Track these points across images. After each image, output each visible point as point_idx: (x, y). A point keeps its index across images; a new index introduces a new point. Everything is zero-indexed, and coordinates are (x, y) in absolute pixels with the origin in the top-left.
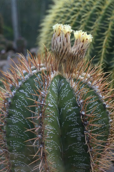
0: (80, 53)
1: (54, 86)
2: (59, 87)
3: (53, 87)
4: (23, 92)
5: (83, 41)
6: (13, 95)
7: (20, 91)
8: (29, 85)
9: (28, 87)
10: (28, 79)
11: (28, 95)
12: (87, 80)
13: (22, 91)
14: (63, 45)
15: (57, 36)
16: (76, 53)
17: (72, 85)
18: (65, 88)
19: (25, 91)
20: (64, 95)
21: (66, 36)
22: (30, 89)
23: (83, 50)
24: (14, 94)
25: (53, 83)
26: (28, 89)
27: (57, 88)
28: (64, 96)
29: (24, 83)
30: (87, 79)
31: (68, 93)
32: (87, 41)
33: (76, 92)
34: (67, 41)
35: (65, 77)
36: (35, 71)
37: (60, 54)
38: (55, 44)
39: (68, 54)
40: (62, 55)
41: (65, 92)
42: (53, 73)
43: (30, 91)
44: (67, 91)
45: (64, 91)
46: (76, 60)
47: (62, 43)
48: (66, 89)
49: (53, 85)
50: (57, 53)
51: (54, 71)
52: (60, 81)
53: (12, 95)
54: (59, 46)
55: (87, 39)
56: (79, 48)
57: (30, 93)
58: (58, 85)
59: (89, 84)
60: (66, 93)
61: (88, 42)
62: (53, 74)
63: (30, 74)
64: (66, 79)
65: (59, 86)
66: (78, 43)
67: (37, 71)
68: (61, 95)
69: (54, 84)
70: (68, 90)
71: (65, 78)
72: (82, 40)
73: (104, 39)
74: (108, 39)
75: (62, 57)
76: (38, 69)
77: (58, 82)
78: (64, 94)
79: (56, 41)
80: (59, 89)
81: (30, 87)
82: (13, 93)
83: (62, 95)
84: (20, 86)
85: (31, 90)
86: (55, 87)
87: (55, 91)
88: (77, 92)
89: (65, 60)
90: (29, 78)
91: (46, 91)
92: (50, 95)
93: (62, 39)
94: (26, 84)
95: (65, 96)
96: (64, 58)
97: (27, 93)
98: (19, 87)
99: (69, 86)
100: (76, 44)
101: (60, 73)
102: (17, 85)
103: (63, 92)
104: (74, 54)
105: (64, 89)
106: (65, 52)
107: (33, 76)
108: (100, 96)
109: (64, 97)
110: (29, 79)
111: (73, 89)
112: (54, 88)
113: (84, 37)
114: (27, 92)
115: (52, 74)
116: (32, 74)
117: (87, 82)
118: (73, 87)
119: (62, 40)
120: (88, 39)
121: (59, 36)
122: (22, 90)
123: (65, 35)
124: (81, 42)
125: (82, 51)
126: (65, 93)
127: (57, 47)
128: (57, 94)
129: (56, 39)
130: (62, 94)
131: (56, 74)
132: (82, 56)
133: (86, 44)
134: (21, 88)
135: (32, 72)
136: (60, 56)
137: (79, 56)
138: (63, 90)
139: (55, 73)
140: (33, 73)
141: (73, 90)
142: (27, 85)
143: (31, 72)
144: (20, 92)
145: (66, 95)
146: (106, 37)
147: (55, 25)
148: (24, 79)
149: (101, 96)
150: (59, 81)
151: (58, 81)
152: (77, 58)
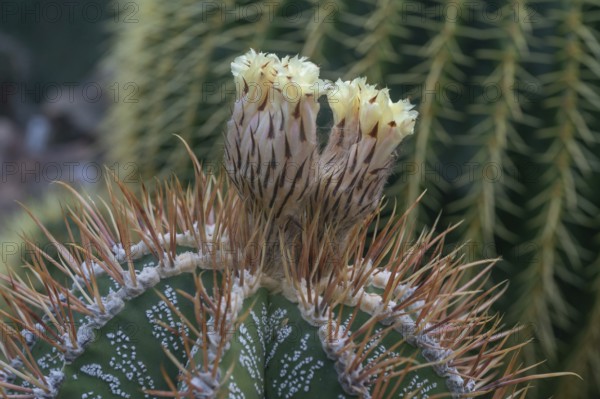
0: (360, 186)
1: (244, 342)
2: (269, 347)
3: (243, 347)
4: (99, 373)
5: (374, 133)
6: (53, 391)
7: (84, 369)
8: (124, 341)
9: (123, 351)
10: (119, 311)
11: (120, 387)
12: (395, 309)
13: (93, 369)
14: (283, 152)
15: (252, 108)
16: (343, 188)
17: (331, 340)
18: (297, 354)
19: (107, 369)
20: (296, 386)
21: (297, 113)
22: (129, 358)
23: (375, 172)
24: (56, 386)
25: (243, 330)
26: (119, 359)
27: (258, 353)
28: (293, 389)
29: (101, 332)
30: (393, 304)
31: (311, 376)
32: (390, 131)
33: (350, 372)
34: (303, 137)
35: (293, 300)
36: (149, 273)
37: (271, 195)
38: (246, 146)
39: (306, 192)
40: (279, 200)
41: (298, 371)
42: (241, 284)
43: (131, 370)
44: (307, 367)
45: (292, 364)
46: (341, 216)
47: (278, 142)
48: (304, 355)
49: (242, 339)
50: (256, 191)
51: (246, 273)
52: (269, 315)
53: (49, 392)
54: (266, 159)
55: (393, 124)
56: (355, 162)
57: (130, 376)
58: (261, 334)
59: (406, 328)
60: (305, 376)
61: (396, 136)
62: (240, 289)
63: (129, 286)
64: (302, 309)
65: (265, 340)
66: (347, 139)
67: (163, 272)
68: (278, 385)
69: (244, 336)
70: (314, 362)
71: (297, 304)
72: (366, 126)
73: (427, 73)
74: (446, 74)
75: (279, 205)
76: (167, 262)
77: (261, 324)
78: (294, 378)
79: (248, 131)
80: (268, 355)
81: (129, 351)
82: (49, 381)
83: (283, 386)
84: (84, 345)
85: (134, 362)
86: (251, 346)
87: (253, 367)
88: (356, 374)
89: (290, 218)
90: (123, 305)
91: (213, 375)
92: (231, 386)
93: (277, 125)
94: (110, 335)
95: (301, 390)
96: (288, 212)
97: (116, 379)
98: (79, 350)
99: (315, 342)
100: (340, 143)
101: (269, 280)
102: (68, 344)
103: (289, 371)
104: (334, 193)
105: (292, 355)
106: (294, 183)
107: (144, 294)
108: (453, 378)
109: (295, 394)
110: (124, 310)
111: (337, 356)
112: (247, 354)
113: (380, 112)
114: (117, 373)
115: (235, 286)
116: (139, 287)
117: (393, 320)
118: (336, 351)
119: (282, 128)
120: (399, 122)
121: (261, 108)
122: (94, 366)
123: (293, 110)
124: (363, 137)
125: (367, 175)
126: (298, 376)
127: (255, 160)
128: (258, 381)
129: (251, 122)
130: (282, 380)
131: (251, 287)
132: (370, 198)
133: (388, 144)
134: (89, 355)
135: (139, 277)
136: (267, 201)
137: (356, 198)
138: (286, 361)
139: (248, 281)
140: (143, 283)
141: (337, 360)
142: (115, 339)
143: (134, 279)
144: (83, 372)
145: (304, 384)
146: (436, 67)
147: (244, 58)
148: (103, 312)
149: (460, 380)
150: (264, 318)
151: (260, 316)
152: (348, 208)
